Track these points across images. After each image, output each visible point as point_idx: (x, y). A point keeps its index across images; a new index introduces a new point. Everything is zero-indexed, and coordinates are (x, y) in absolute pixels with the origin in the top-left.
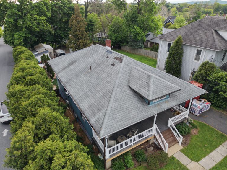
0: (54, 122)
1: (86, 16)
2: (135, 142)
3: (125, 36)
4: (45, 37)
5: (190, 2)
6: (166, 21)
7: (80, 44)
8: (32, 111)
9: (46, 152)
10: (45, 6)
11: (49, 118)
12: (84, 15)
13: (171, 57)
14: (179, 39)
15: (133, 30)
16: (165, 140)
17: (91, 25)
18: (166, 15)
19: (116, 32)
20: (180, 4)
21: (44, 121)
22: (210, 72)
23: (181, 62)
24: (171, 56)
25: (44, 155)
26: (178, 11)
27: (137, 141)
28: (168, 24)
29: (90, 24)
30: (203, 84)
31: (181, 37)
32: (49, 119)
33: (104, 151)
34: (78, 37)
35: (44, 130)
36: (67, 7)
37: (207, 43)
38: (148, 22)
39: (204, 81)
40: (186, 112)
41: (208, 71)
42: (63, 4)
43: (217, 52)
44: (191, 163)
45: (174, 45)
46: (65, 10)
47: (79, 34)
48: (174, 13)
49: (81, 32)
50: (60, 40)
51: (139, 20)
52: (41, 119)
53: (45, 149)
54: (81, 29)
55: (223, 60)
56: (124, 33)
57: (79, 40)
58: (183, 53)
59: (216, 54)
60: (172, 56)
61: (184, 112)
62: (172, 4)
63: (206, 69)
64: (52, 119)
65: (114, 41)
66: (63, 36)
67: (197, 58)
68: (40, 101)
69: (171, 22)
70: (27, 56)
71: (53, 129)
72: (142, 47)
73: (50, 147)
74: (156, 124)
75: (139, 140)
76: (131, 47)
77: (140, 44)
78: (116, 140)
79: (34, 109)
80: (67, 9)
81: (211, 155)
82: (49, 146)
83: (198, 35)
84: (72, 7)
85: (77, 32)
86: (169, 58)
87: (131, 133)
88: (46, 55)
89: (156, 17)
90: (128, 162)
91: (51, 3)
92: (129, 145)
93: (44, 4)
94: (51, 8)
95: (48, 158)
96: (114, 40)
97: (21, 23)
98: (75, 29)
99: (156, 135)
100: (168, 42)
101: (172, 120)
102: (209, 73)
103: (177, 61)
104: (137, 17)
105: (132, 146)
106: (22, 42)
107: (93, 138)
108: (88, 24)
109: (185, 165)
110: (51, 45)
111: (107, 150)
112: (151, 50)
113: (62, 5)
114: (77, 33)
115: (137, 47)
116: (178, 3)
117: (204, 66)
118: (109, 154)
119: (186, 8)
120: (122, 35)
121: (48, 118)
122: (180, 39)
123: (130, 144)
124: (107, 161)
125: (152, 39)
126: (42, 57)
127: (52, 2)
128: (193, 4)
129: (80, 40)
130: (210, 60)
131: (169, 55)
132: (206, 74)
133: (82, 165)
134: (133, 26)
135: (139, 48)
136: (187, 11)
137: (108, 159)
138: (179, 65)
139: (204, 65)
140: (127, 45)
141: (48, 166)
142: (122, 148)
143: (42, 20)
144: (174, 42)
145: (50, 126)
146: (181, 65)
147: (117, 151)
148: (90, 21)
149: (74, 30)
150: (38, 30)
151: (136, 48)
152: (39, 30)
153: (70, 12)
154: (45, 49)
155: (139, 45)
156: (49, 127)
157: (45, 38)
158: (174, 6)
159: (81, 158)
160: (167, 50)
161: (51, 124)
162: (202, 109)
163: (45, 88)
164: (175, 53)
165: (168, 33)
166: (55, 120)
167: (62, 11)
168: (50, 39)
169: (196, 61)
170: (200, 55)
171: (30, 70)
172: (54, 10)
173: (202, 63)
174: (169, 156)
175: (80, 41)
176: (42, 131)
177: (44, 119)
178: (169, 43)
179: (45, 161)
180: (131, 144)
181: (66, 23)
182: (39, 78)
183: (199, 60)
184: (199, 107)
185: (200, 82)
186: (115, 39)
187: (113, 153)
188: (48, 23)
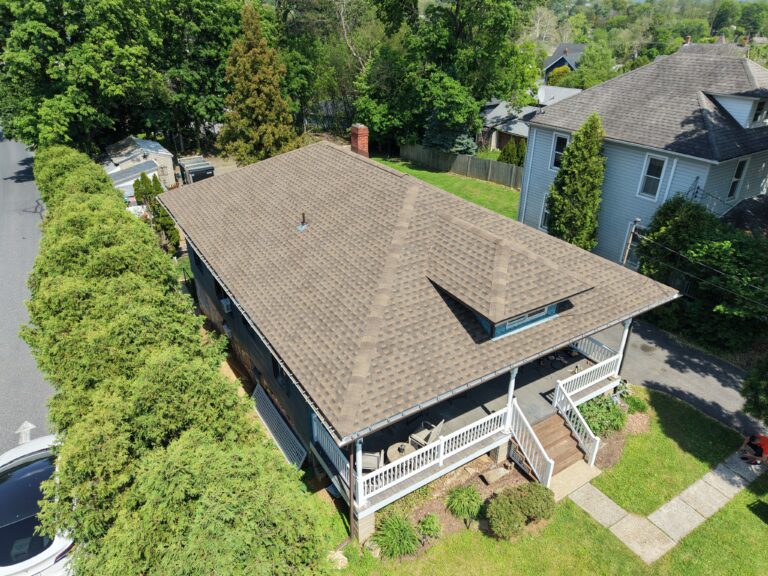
2: (448, 455)
4: (142, 117)
6: (550, 59)
7: (261, 137)
8: (122, 360)
13: (564, 184)
14: (592, 125)
16: (545, 448)
18: (553, 40)
24: (566, 180)
26: (592, 25)
27: (454, 452)
28: (556, 70)
31: (599, 117)
33: (348, 484)
34: (254, 116)
40: (612, 359)
41: (681, 229)
43: (713, 165)
44: (624, 520)
45: (576, 144)
47: (257, 104)
48: (578, 32)
49: (265, 98)
54: (263, 89)
55: (732, 194)
57: (259, 125)
59: (710, 173)
60: (570, 182)
61: (607, 362)
63: (676, 222)
66: (203, 112)
67: (650, 187)
69: (566, 65)
70: (87, 179)
72: (469, 148)
74: (514, 397)
75: (461, 449)
76: (434, 149)
77: (463, 139)
78: (383, 452)
79: (128, 353)
80: (215, 15)
81: (688, 496)
83: (652, 110)
85: (252, 99)
86: (557, 187)
88: (150, 176)
89: (519, 46)
97: (62, 66)
98: (244, 87)
99: (515, 434)
100: (555, 133)
101: (565, 385)
103: (585, 198)
104: (452, 48)
105: (440, 469)
106: (66, 132)
109: (606, 526)
111: (361, 480)
112: (500, 160)
114: (250, 101)
115: (454, 150)
117: (670, 214)
118: (368, 493)
119: (620, 14)
122: (596, 124)
123: (433, 463)
124: (360, 516)
125: (505, 122)
126: (137, 184)
129: (263, 124)
130: (691, 194)
132: (677, 240)
135: (461, 152)
136: (621, 25)
137: (363, 509)
139: (669, 209)
140: (420, 142)
142: (409, 475)
143: (132, 54)
144: (576, 132)
147: (393, 483)
149: (241, 92)
150: (118, 91)
151: (451, 152)
152: (121, 93)
154: (145, 157)
155: (460, 144)
157: (142, 121)
158: (580, 7)
160: (551, 158)
161: (185, 397)
165: (558, 104)
167: (198, 25)
169: (647, 197)
170: (659, 176)
171: (105, 226)
173: (664, 205)
174: (557, 499)
175: (263, 127)
178: (559, 138)
180: (437, 461)
183: (655, 194)
187: (380, 489)
188: (154, 69)
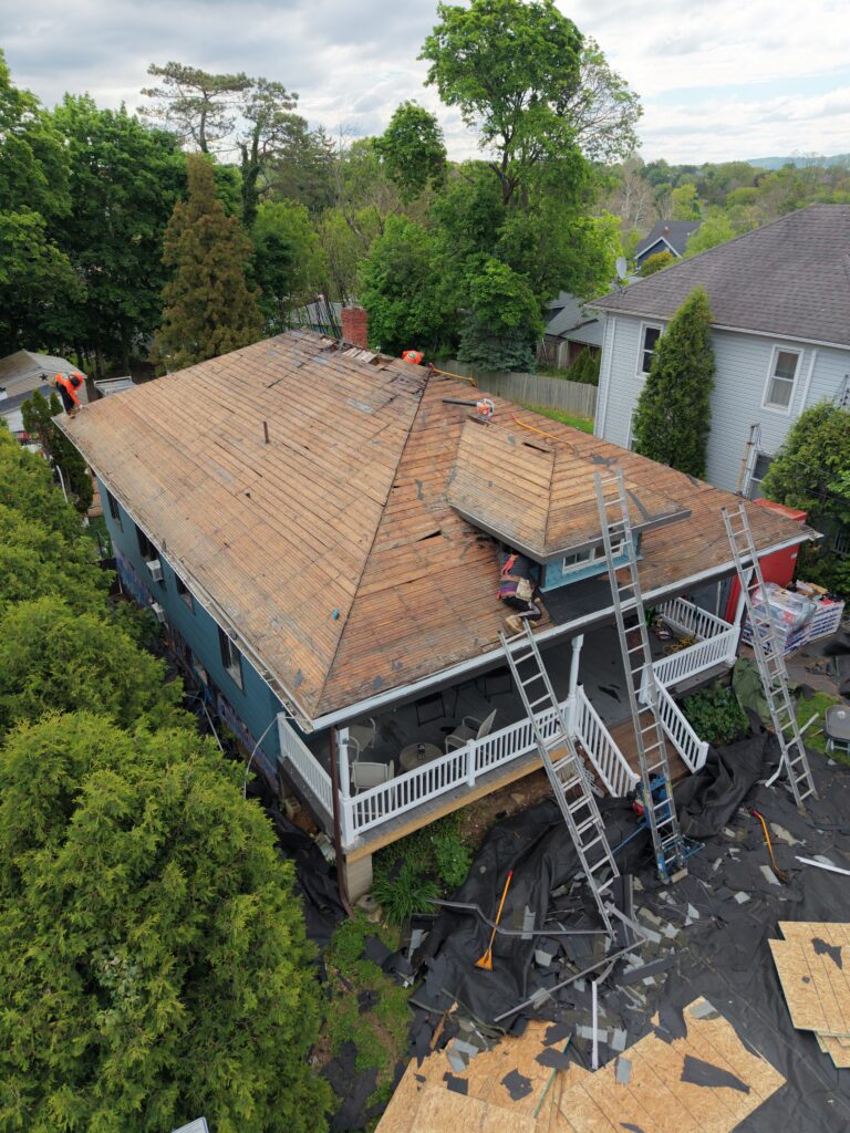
0: (87, 656)
1: (250, 215)
2: (481, 771)
3: (444, 310)
4: (43, 321)
5: (762, 160)
6: (644, 243)
9: (44, 766)
10: (39, 161)
11: (63, 637)
12: (239, 207)
13: (657, 393)
14: (695, 306)
15: (479, 280)
17: (273, 261)
18: (648, 220)
19: (399, 294)
20: (713, 166)
21: (39, 651)
22: (837, 453)
23: (704, 412)
24: (660, 387)
25: (35, 781)
26: (705, 201)
27: (492, 766)
28: (652, 257)
29: (272, 255)
30: (805, 514)
31: (705, 295)
32: (60, 644)
33: (332, 814)
34: (206, 315)
35: (38, 692)
36: (151, 170)
37: (822, 318)
38: (553, 244)
39: (813, 497)
40: (725, 634)
41: (828, 449)
42: (133, 153)
45: (672, 334)
46: (138, 183)
47: (211, 296)
48: (687, 210)
49: (222, 288)
50: (118, 335)
51: (508, 229)
52: (23, 644)
53: (37, 754)
54: (222, 275)
56: (438, 295)
57: (213, 327)
58: (712, 372)
60: (665, 389)
61: (715, 639)
62: (674, 168)
63: (822, 439)
64: (79, 643)
65: (389, 338)
66: (133, 313)
67: (780, 394)
68: (19, 575)
69: (667, 250)
71: (84, 687)
72: (525, 364)
73: (61, 748)
74: (579, 684)
75: (502, 761)
76: (473, 365)
77: (517, 349)
78: (392, 763)
80: (149, 175)
82: (59, 742)
83: (780, 283)
84: (176, 168)
85: (203, 290)
86: (646, 399)
87: (463, 728)
88: (47, 397)
89: (596, 221)
90: (450, 862)
91: (73, 146)
92: (453, 784)
93: (30, 149)
94: (71, 172)
95: (58, 798)
96: (390, 328)
98: (191, 272)
99: (583, 740)
100: (642, 322)
101: (658, 671)
102: (837, 460)
103: (687, 411)
104: (497, 218)
105: (471, 791)
107: (281, 761)
108: (260, 256)
110: (75, 358)
111: (348, 803)
112: (570, 379)
113: (125, 155)
114: (199, 293)
115: (503, 365)
116: (703, 163)
117: (813, 429)
118: (360, 824)
119: (746, 186)
120: (428, 307)
121: (56, 639)
122: (700, 304)
123: (459, 782)
124: (349, 860)
125: (578, 328)
126: (26, 409)
127: (77, 143)
128: (779, 168)
129: (219, 325)
130: (838, 400)
131: (651, 383)
132: (823, 466)
133: (217, 822)
134: (483, 262)
135: (513, 369)
136: (748, 201)
137: (354, 849)
138: (699, 433)
139: (811, 420)
140: (453, 357)
141: (54, 832)
142: (423, 799)
143: (21, 226)
144: (673, 318)
145: (68, 674)
146: (708, 429)
147: (398, 811)
148: (272, 241)
149: (188, 279)
151: (499, 369)
153: (167, 195)
154: (44, 377)
155: (512, 357)
156: (64, 677)
157: (41, 326)
158: (688, 176)
159: (216, 792)
160: (638, 360)
161: (70, 667)
162: (802, 628)
163: (44, 526)
164: (680, 375)
165: (646, 281)
166: (91, 650)
167: (125, 188)
168: (68, 328)
169: (775, 409)
170: (791, 376)
172: (88, 186)
173: (803, 416)
175: (220, 331)
176: (27, 697)
177: (35, 643)
178: (648, 330)
179: (41, 808)
180: (464, 779)
181: (150, 245)
182: (12, 482)
183: (787, 404)
184: (788, 614)
185: (794, 503)
186: (393, 325)
187: (378, 821)
188: (56, 247)
